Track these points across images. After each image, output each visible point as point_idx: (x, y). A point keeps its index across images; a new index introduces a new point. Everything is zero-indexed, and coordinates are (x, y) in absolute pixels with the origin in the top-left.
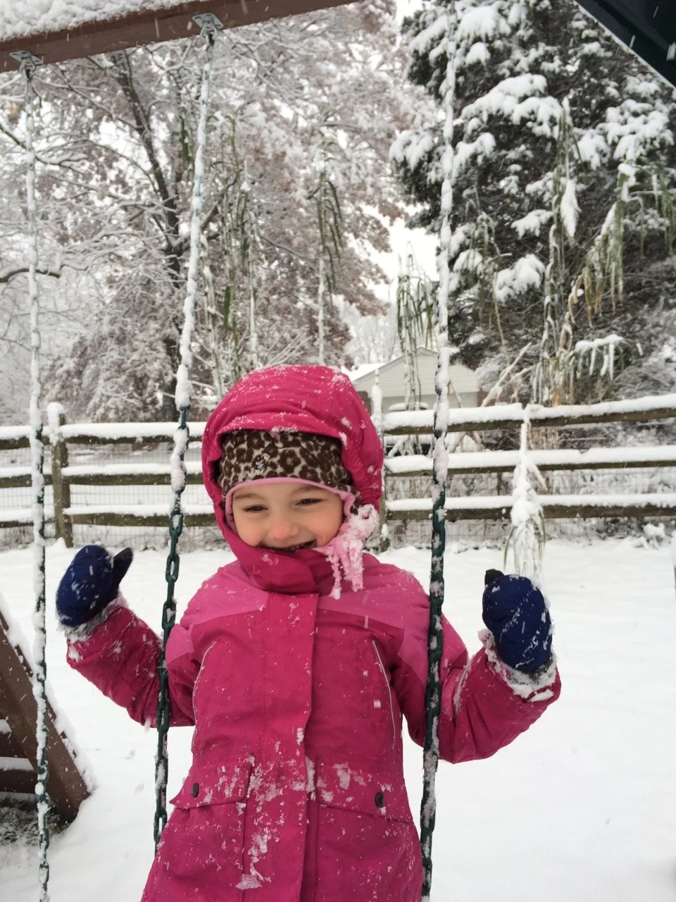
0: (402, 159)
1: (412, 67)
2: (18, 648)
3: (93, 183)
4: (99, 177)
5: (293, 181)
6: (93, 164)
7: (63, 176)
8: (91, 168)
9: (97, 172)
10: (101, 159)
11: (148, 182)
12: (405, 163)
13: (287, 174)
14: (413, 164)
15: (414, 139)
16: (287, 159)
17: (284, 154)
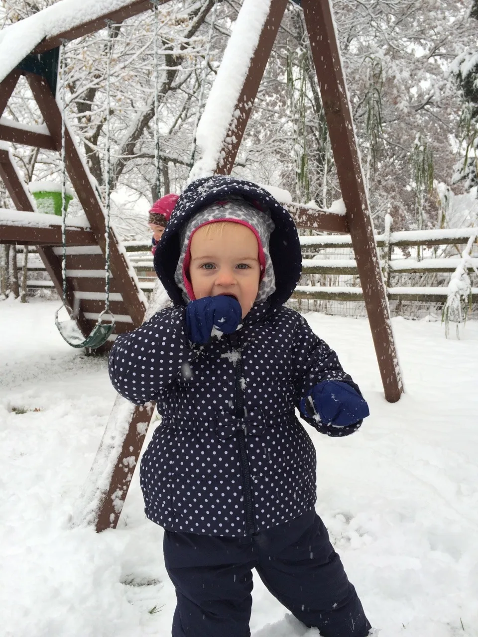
0: (458, 72)
1: (473, 7)
2: (132, 278)
3: (277, 108)
4: (281, 104)
5: (399, 96)
6: (278, 96)
7: (260, 105)
8: (277, 98)
9: (280, 101)
10: (283, 92)
11: (311, 105)
12: (459, 75)
13: (395, 91)
14: (464, 74)
15: (467, 57)
16: (395, 81)
17: (394, 77)
